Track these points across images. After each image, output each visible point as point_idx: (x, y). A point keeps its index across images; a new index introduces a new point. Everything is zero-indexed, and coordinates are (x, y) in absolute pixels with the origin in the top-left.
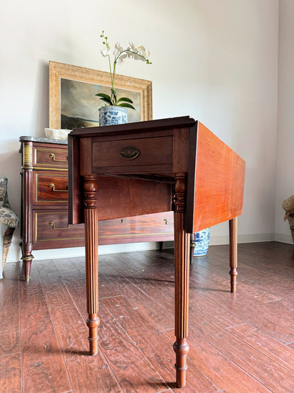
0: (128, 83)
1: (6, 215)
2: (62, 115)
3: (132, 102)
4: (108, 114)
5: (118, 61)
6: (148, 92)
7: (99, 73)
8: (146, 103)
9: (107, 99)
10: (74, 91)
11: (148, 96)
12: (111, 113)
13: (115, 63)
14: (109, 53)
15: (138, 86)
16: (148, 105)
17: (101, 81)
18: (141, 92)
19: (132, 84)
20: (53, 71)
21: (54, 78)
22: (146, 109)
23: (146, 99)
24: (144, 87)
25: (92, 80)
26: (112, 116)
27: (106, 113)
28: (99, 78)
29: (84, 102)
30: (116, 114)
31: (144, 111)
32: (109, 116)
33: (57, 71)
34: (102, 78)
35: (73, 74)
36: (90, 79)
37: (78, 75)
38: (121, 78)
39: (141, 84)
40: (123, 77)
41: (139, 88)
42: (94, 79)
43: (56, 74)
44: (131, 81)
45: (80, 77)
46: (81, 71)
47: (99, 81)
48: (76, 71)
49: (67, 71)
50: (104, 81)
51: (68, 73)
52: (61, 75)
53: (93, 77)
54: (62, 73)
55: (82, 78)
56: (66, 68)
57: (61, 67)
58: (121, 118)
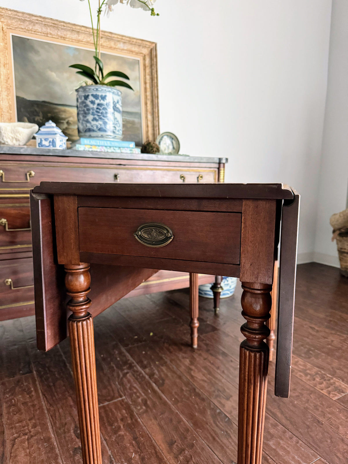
0: (121, 45)
2: (18, 98)
3: (127, 78)
4: (91, 98)
5: (103, 8)
6: (151, 59)
7: (74, 28)
8: (148, 77)
9: (87, 73)
10: (34, 58)
11: (151, 66)
12: (96, 97)
13: (99, 11)
15: (136, 49)
16: (152, 79)
17: (79, 41)
18: (140, 58)
19: (127, 47)
22: (148, 86)
23: (148, 70)
24: (146, 51)
25: (64, 38)
26: (97, 102)
27: (86, 97)
28: (75, 36)
29: (53, 75)
30: (104, 98)
31: (146, 89)
32: (93, 102)
33: (5, 23)
34: (79, 36)
35: (31, 28)
36: (60, 38)
37: (40, 30)
38: (110, 36)
39: (141, 47)
40: (113, 35)
41: (137, 54)
42: (67, 38)
43: (3, 27)
44: (126, 41)
45: (44, 33)
46: (44, 23)
47: (74, 41)
48: (37, 23)
49: (22, 23)
50: (82, 41)
51: (23, 27)
52: (11, 29)
53: (65, 35)
54: (13, 27)
55: (46, 35)
56: (19, 18)
57: (11, 16)
58: (112, 105)
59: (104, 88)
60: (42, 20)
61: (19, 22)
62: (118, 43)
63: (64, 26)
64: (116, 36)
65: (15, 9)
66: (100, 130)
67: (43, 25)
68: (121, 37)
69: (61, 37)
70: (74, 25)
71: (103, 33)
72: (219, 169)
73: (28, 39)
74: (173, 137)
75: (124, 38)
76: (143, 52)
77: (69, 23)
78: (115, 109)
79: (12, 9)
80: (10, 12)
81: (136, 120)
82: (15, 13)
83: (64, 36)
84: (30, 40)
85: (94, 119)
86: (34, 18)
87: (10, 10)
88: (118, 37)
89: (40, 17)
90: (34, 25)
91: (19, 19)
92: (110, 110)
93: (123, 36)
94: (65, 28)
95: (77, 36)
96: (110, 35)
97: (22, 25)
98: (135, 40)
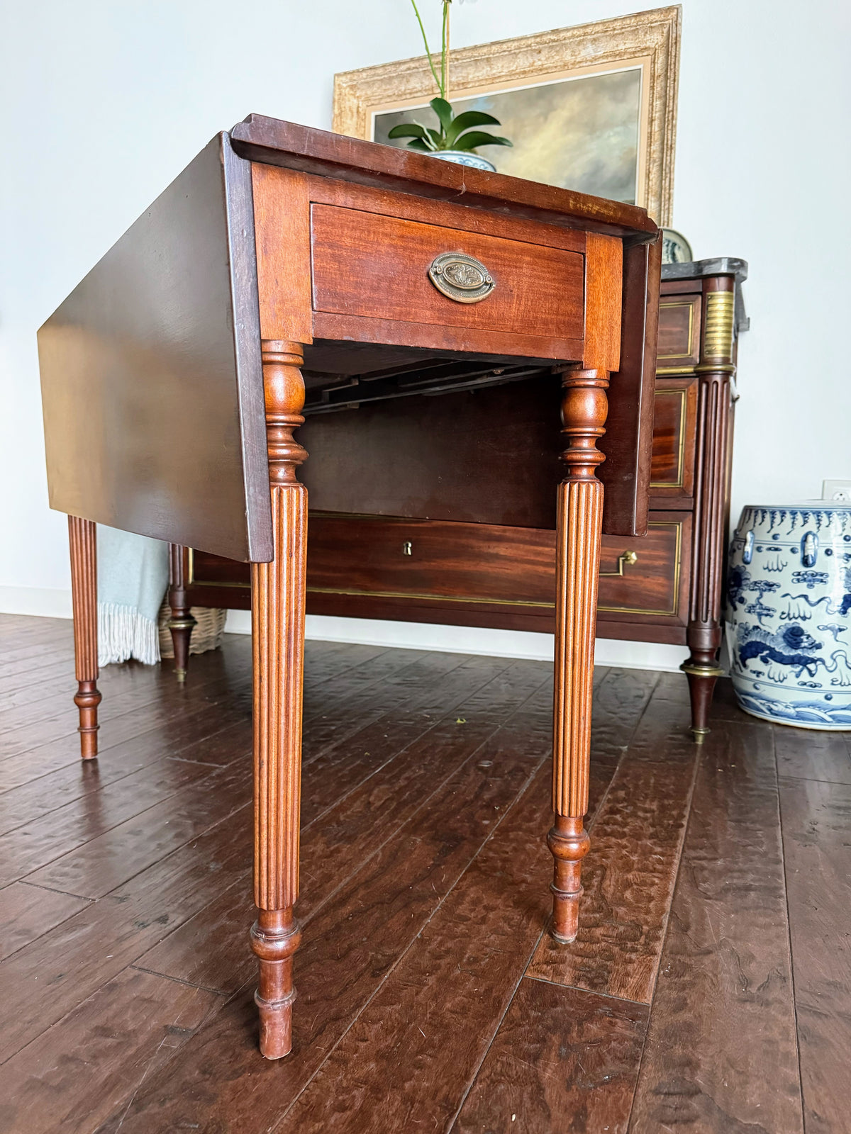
0: (588, 51)
6: (668, 54)
8: (658, 103)
11: (666, 71)
15: (628, 44)
16: (665, 105)
17: (493, 80)
18: (643, 64)
19: (607, 46)
22: (656, 127)
23: (658, 86)
24: (656, 39)
25: (464, 84)
28: (484, 71)
31: (650, 136)
33: (363, 99)
34: (492, 69)
35: (403, 88)
36: (456, 88)
37: (418, 86)
38: (554, 41)
39: (641, 33)
40: (562, 35)
41: (633, 55)
42: (469, 83)
43: (358, 107)
44: (595, 36)
45: (426, 90)
46: (421, 70)
47: (483, 83)
48: (410, 75)
49: (388, 87)
50: (499, 77)
51: (390, 93)
52: (373, 105)
53: (463, 77)
54: (375, 100)
55: (430, 92)
56: (379, 78)
57: (368, 80)
60: (417, 64)
61: (384, 87)
62: (581, 47)
63: (457, 60)
64: (569, 34)
65: (371, 65)
67: (422, 74)
68: (582, 31)
69: (458, 85)
70: (476, 48)
71: (538, 40)
73: (402, 113)
75: (589, 30)
76: (648, 44)
77: (465, 49)
79: (365, 66)
80: (364, 75)
82: (372, 72)
83: (463, 81)
84: (405, 114)
86: (404, 67)
87: (364, 70)
88: (575, 32)
89: (412, 60)
90: (408, 81)
91: (381, 80)
93: (587, 26)
94: (460, 61)
95: (489, 69)
96: (553, 37)
97: (388, 89)
98: (618, 24)
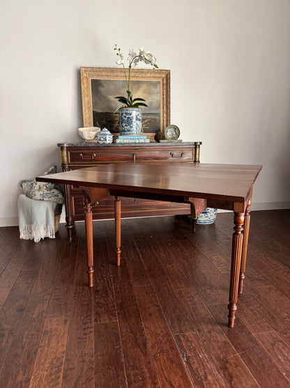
0: (149, 75)
1: (56, 195)
2: (93, 112)
4: (124, 115)
6: (167, 80)
7: (122, 70)
8: (165, 91)
9: (124, 100)
10: (102, 89)
11: (167, 84)
13: (130, 67)
14: (123, 61)
15: (158, 75)
16: (167, 92)
17: (124, 77)
18: (160, 80)
19: (152, 75)
20: (84, 75)
21: (85, 80)
22: (165, 96)
23: (165, 87)
24: (164, 76)
26: (127, 116)
28: (122, 74)
30: (130, 114)
31: (163, 98)
32: (125, 117)
33: (88, 74)
35: (100, 74)
36: (115, 77)
39: (161, 74)
40: (144, 70)
41: (158, 78)
42: (119, 76)
44: (151, 72)
48: (103, 71)
51: (96, 74)
52: (90, 76)
53: (117, 75)
54: (92, 75)
55: (108, 76)
56: (94, 70)
57: (90, 70)
58: (135, 117)
59: (131, 109)
62: (147, 74)
63: (116, 70)
65: (93, 67)
66: (128, 131)
67: (106, 72)
71: (138, 70)
72: (196, 148)
74: (176, 128)
76: (162, 76)
78: (137, 119)
79: (91, 67)
81: (157, 118)
85: (126, 125)
86: (101, 69)
88: (147, 70)
89: (104, 68)
90: (102, 73)
92: (134, 120)
96: (141, 70)
98: (156, 71)
